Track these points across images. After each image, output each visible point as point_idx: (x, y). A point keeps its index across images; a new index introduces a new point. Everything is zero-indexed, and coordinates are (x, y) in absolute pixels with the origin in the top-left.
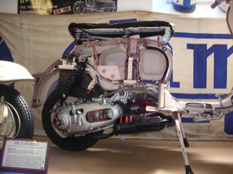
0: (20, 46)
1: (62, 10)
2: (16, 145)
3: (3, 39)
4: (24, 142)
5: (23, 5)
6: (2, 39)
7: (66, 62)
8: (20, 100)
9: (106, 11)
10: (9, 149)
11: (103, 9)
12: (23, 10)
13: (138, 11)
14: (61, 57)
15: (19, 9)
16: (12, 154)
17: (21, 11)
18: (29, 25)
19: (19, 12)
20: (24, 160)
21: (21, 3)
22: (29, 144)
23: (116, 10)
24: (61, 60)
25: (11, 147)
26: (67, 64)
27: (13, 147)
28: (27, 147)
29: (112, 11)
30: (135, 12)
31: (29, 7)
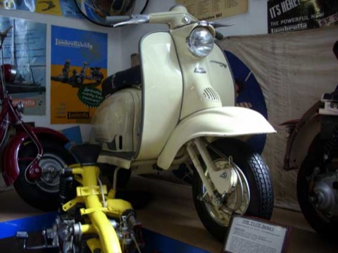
0: (274, 79)
1: (332, 19)
2: (245, 225)
3: (252, 71)
4: (256, 222)
5: (275, 20)
6: (250, 71)
7: (329, 103)
8: (255, 162)
10: (236, 228)
12: (275, 27)
14: (323, 96)
15: (270, 27)
16: (239, 237)
17: (272, 30)
18: (284, 48)
19: (269, 32)
20: (253, 249)
21: (272, 17)
22: (261, 226)
24: (322, 100)
25: (238, 227)
26: (332, 106)
27: (241, 228)
28: (258, 230)
31: (282, 22)
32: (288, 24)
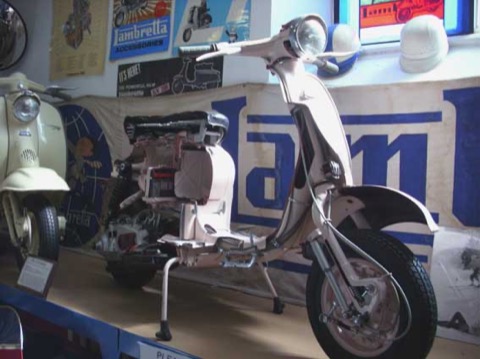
1: (160, 90)
3: (103, 132)
5: (122, 84)
9: (209, 87)
11: (206, 83)
12: (122, 91)
13: (248, 83)
15: (118, 91)
17: (120, 94)
19: (118, 95)
21: (121, 81)
23: (221, 84)
29: (215, 86)
30: (244, 85)
31: (127, 87)
32: (131, 90)
